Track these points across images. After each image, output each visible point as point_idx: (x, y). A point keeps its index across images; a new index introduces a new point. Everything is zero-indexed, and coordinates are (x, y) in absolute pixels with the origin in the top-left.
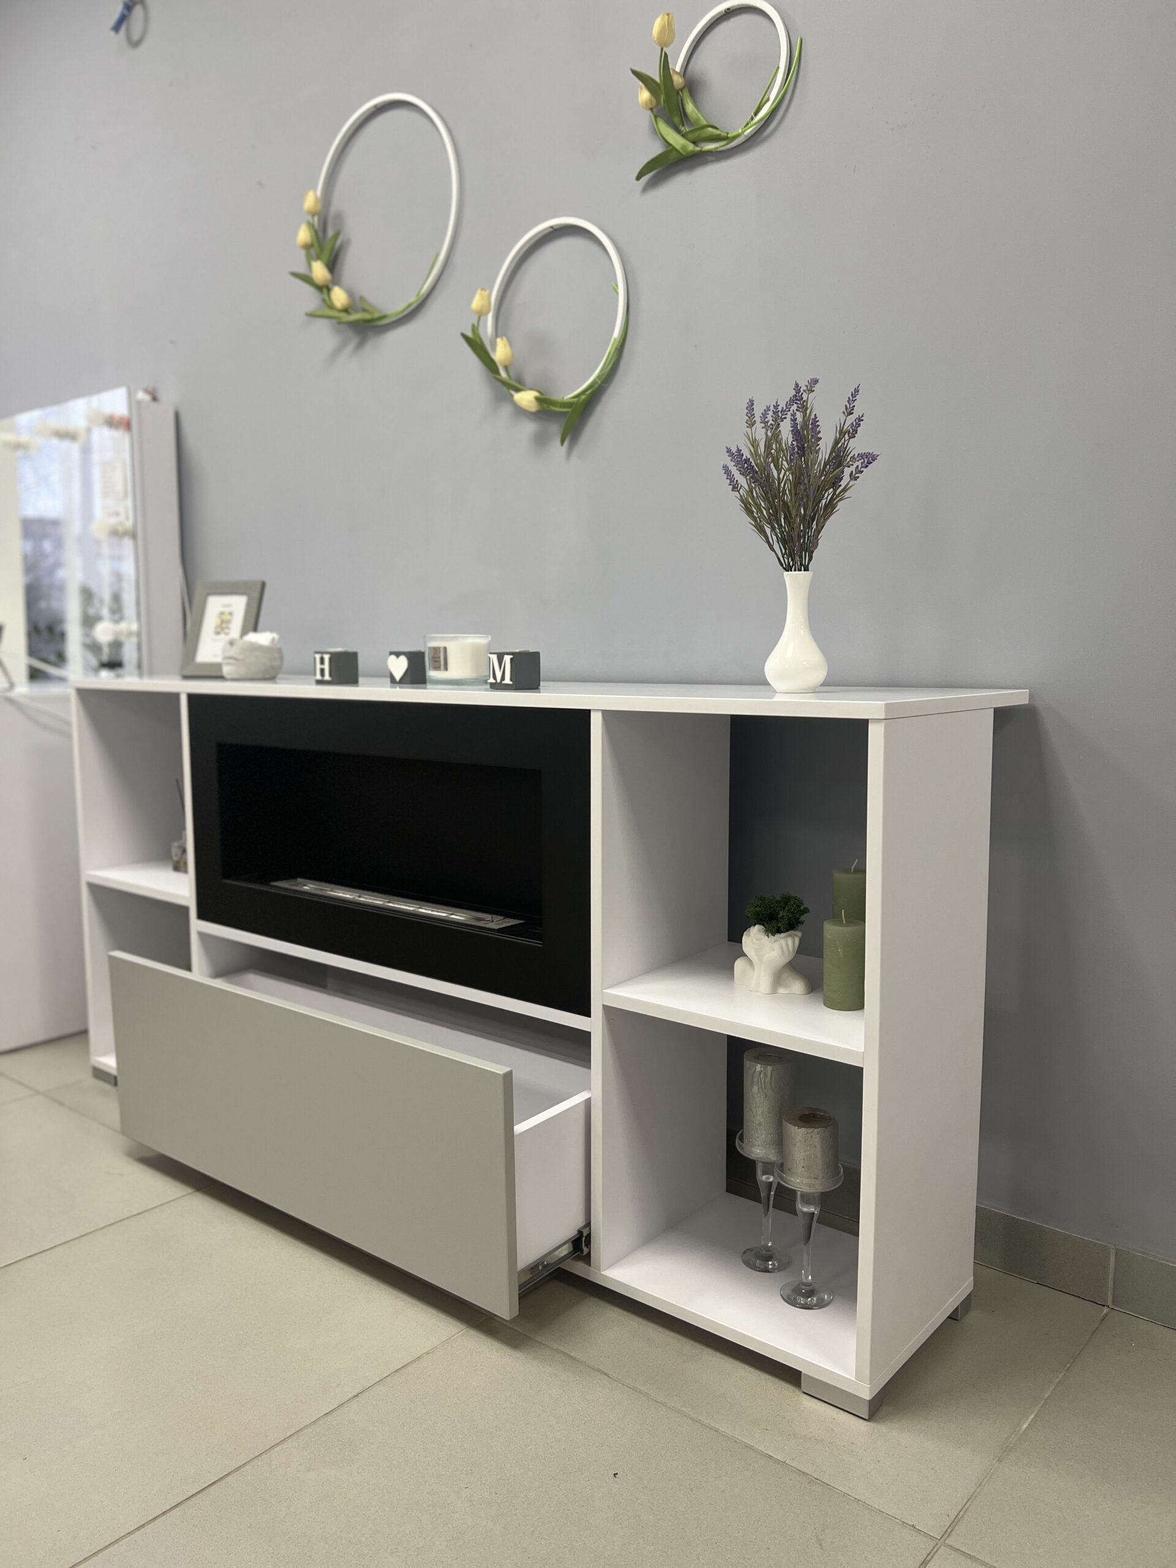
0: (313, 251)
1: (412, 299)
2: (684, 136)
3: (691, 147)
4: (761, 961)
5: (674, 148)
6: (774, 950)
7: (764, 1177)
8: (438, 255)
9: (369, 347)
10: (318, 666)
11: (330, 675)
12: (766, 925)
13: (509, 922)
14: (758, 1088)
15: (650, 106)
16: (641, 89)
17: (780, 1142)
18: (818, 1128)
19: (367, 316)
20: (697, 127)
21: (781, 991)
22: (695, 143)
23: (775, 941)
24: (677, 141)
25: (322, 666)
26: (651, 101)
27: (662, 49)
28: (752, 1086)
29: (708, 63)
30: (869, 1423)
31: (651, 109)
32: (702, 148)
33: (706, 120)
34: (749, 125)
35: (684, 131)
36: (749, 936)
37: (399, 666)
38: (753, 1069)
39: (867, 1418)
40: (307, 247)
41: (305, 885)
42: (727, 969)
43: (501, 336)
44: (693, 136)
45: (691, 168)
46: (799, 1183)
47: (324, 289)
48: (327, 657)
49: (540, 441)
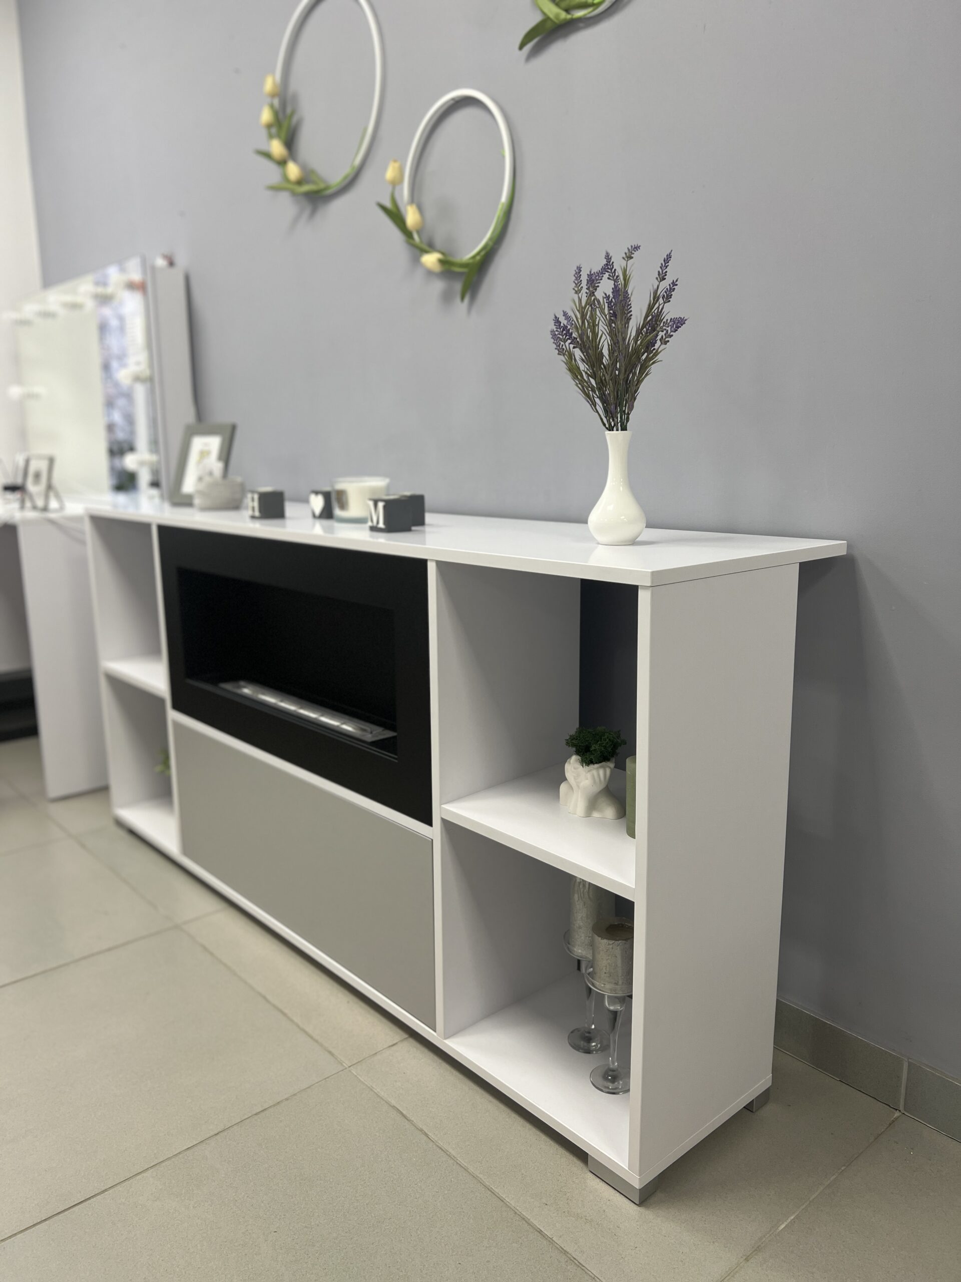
0: (273, 130)
1: (347, 171)
2: (557, 5)
3: (563, 15)
4: (578, 786)
5: (549, 17)
6: (587, 779)
8: (365, 130)
10: (250, 504)
11: (259, 512)
13: (384, 735)
18: (618, 940)
19: (317, 187)
21: (596, 815)
22: (567, 11)
23: (589, 771)
24: (551, 10)
25: (253, 504)
28: (574, 894)
30: (639, 1208)
32: (573, 15)
35: (557, 1)
36: (569, 764)
39: (638, 1203)
40: (269, 126)
41: (244, 688)
43: (412, 204)
44: (564, 4)
45: (566, 35)
48: (256, 496)
49: (447, 297)
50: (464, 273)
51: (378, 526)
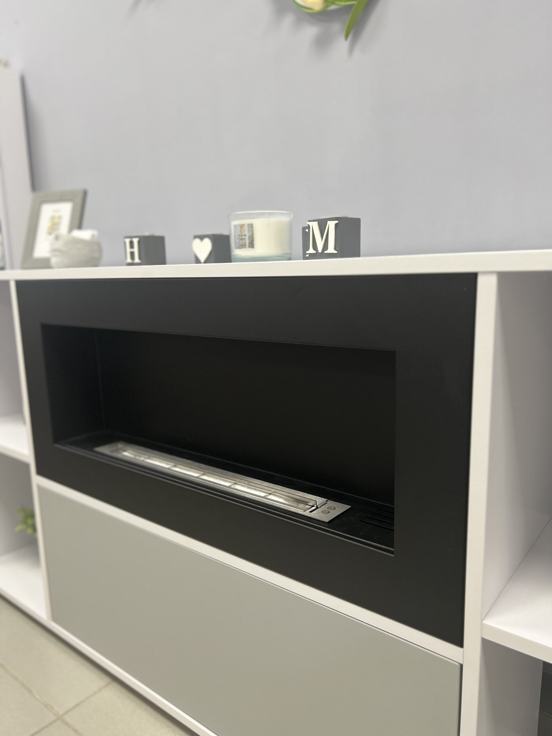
10: (129, 250)
11: (140, 258)
25: (132, 250)
37: (203, 248)
48: (136, 241)
50: (352, 6)
51: (326, 252)
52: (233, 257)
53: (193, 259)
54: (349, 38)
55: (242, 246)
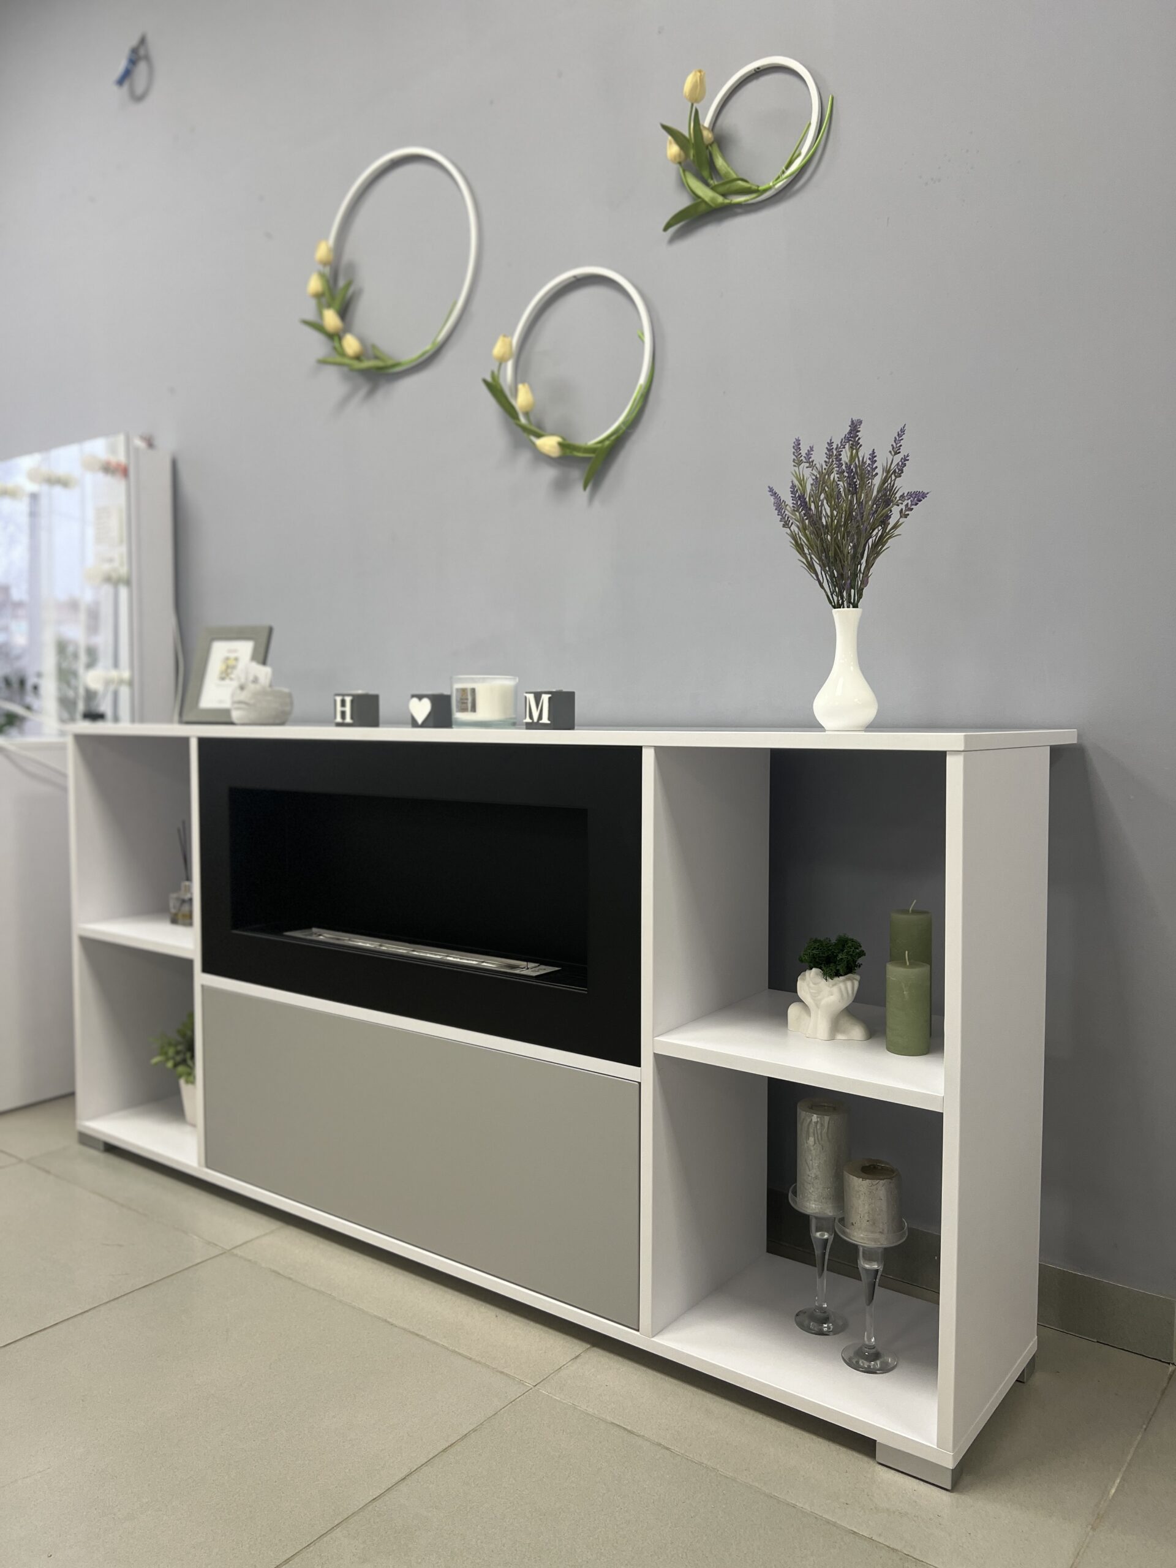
0: (324, 300)
1: (428, 347)
2: (713, 189)
3: (720, 199)
4: (818, 1006)
5: (703, 201)
6: (832, 995)
7: (818, 1234)
8: (455, 304)
9: (380, 395)
10: (339, 708)
11: (352, 718)
12: (824, 968)
13: (545, 969)
14: (815, 1140)
15: (678, 160)
16: (670, 143)
17: (839, 1195)
18: (883, 1179)
19: (379, 363)
20: (726, 180)
21: (840, 1037)
22: (724, 195)
23: (833, 985)
24: (706, 193)
25: (343, 709)
26: (680, 156)
27: (692, 105)
28: (808, 1138)
29: (736, 120)
30: (952, 1494)
31: (680, 163)
32: (732, 201)
33: (736, 174)
34: (781, 179)
35: (713, 184)
36: (804, 980)
37: (421, 709)
38: (809, 1120)
39: (949, 1487)
40: (318, 296)
41: (320, 935)
42: (778, 1016)
43: (523, 382)
44: (722, 189)
45: (720, 220)
46: (863, 1238)
47: (334, 337)
48: (348, 699)
49: (561, 486)
50: (589, 459)
51: (541, 722)
52: (453, 720)
53: (410, 720)
54: (588, 489)
55: (463, 709)
